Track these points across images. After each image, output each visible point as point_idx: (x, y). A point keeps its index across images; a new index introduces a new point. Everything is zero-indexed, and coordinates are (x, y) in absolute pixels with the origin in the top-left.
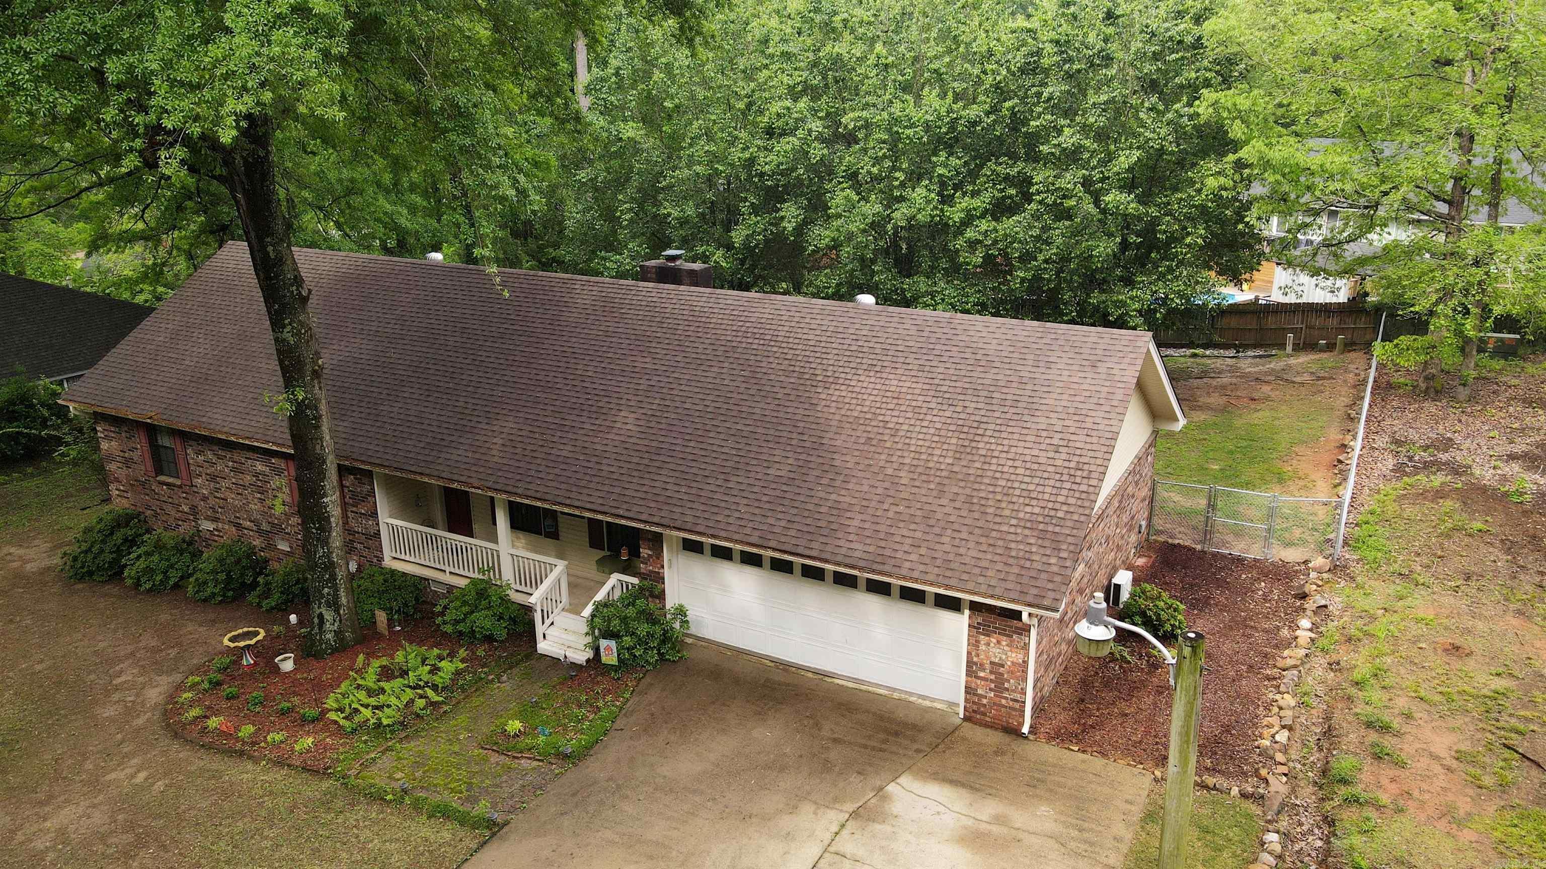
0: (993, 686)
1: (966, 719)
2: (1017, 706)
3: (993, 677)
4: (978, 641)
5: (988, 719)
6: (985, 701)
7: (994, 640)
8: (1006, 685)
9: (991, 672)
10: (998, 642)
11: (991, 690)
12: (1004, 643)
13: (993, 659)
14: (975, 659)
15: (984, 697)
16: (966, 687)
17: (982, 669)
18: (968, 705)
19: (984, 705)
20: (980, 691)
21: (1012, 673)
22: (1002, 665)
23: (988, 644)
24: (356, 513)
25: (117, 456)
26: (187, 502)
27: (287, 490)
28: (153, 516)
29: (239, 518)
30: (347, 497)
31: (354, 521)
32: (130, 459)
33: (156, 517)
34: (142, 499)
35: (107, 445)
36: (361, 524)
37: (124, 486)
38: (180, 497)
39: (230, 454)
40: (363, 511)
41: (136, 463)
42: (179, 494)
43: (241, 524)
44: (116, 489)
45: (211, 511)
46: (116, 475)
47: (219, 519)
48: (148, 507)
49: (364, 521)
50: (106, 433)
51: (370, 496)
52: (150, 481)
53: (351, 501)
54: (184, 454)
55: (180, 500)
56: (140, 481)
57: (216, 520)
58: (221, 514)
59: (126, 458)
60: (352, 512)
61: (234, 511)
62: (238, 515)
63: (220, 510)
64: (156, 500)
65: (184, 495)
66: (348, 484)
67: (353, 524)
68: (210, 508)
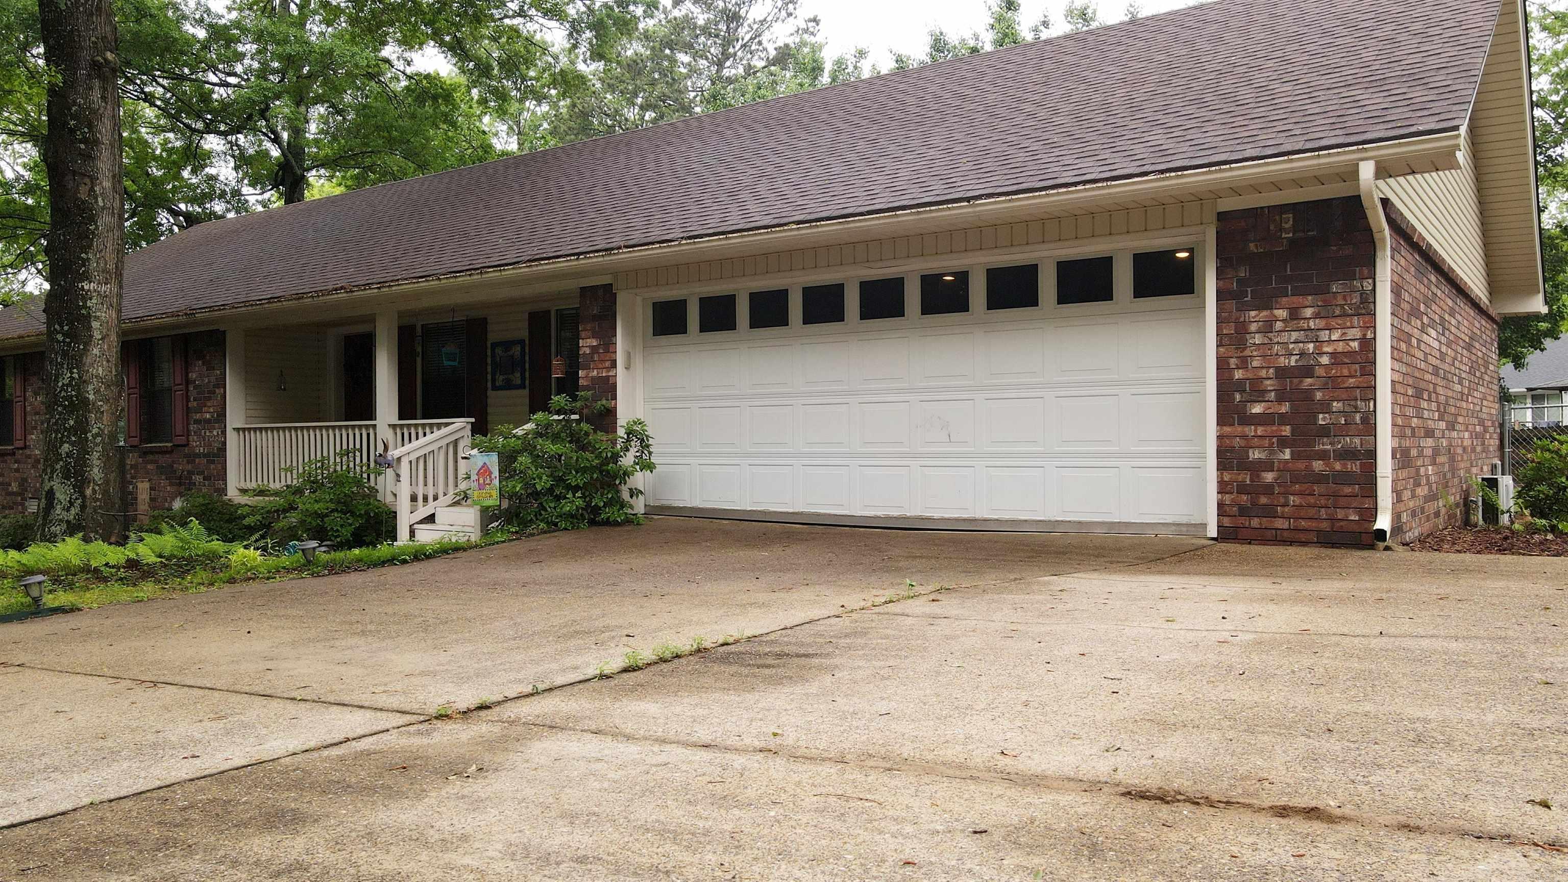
0: (1287, 431)
2: (1354, 467)
3: (1285, 408)
4: (1242, 330)
5: (1280, 524)
6: (1269, 477)
7: (1282, 313)
8: (1322, 419)
9: (1280, 400)
10: (1294, 314)
11: (1283, 443)
12: (1309, 312)
13: (1283, 361)
14: (1238, 375)
15: (1268, 465)
16: (1220, 453)
17: (1259, 394)
18: (1228, 498)
19: (1268, 489)
20: (1255, 455)
21: (1332, 383)
22: (1307, 371)
23: (1268, 327)
24: (200, 421)
26: (18, 476)
27: (126, 413)
30: (192, 399)
31: (195, 438)
36: (204, 439)
38: (12, 471)
40: (208, 416)
42: (12, 466)
49: (208, 433)
51: (218, 387)
53: (196, 404)
54: (21, 400)
55: (12, 475)
60: (195, 422)
65: (16, 465)
66: (194, 376)
67: (194, 442)
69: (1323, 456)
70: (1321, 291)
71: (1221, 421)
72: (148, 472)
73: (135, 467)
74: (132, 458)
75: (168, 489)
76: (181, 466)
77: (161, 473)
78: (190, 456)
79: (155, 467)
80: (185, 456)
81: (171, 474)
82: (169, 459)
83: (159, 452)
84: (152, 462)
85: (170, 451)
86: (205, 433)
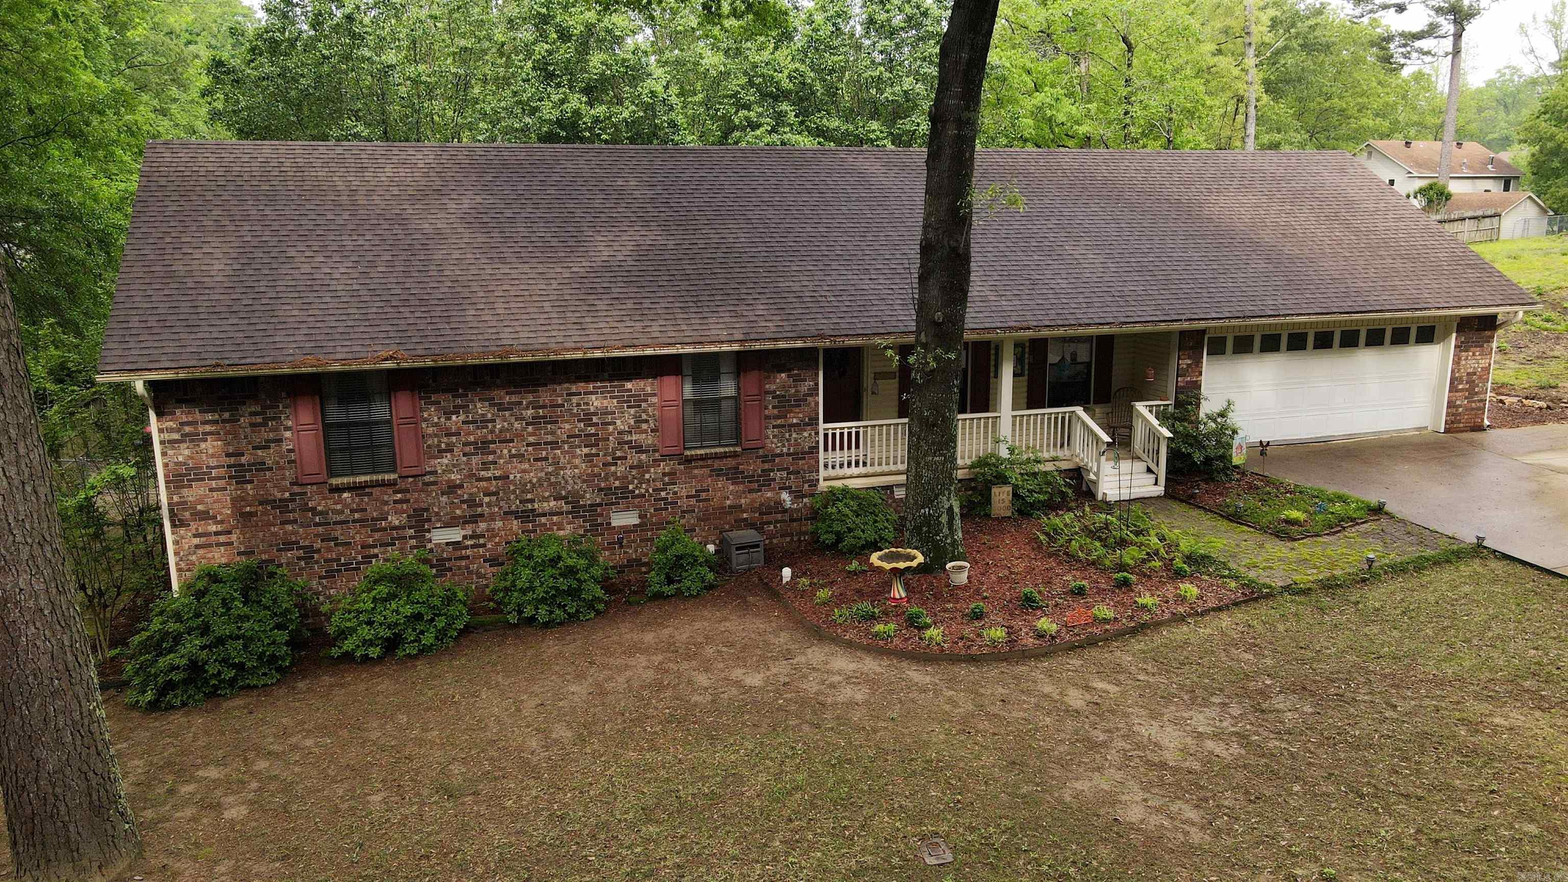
0: (1467, 394)
1: (1447, 431)
3: (1468, 386)
4: (1460, 359)
5: (1461, 425)
6: (1461, 410)
7: (1471, 354)
8: (1476, 389)
9: (1467, 383)
10: (1474, 355)
11: (1466, 398)
12: (1477, 354)
13: (1469, 371)
14: (1457, 375)
15: (1460, 406)
16: (1448, 402)
17: (1461, 383)
18: (1448, 418)
19: (1460, 414)
20: (1458, 403)
21: (1480, 377)
22: (1475, 374)
23: (1467, 359)
24: (783, 426)
25: (213, 468)
26: (405, 506)
27: (652, 425)
28: (299, 559)
29: (532, 501)
30: (770, 407)
31: (775, 440)
32: (253, 464)
33: (308, 559)
34: (274, 534)
35: (187, 452)
36: (788, 440)
37: (222, 522)
38: (386, 503)
39: (530, 397)
40: (795, 421)
41: (270, 469)
42: (386, 498)
43: (533, 510)
44: (195, 536)
45: (465, 506)
46: (199, 507)
47: (482, 515)
48: (289, 545)
49: (794, 435)
50: (187, 429)
51: (811, 395)
52: (305, 493)
53: (776, 411)
54: (415, 421)
55: (386, 508)
56: (275, 501)
57: (474, 519)
58: (489, 505)
59: (243, 465)
60: (774, 427)
61: (523, 492)
62: (529, 496)
63: (487, 499)
64: (316, 525)
65: (399, 496)
66: (773, 387)
67: (774, 445)
68: (463, 502)
69: (1474, 402)
70: (1481, 346)
71: (1450, 391)
72: (695, 477)
73: (672, 474)
74: (665, 467)
75: (731, 488)
76: (752, 466)
77: (718, 475)
78: (767, 456)
79: (707, 471)
80: (757, 457)
81: (735, 475)
82: (731, 462)
83: (716, 456)
84: (702, 467)
85: (735, 455)
86: (790, 436)
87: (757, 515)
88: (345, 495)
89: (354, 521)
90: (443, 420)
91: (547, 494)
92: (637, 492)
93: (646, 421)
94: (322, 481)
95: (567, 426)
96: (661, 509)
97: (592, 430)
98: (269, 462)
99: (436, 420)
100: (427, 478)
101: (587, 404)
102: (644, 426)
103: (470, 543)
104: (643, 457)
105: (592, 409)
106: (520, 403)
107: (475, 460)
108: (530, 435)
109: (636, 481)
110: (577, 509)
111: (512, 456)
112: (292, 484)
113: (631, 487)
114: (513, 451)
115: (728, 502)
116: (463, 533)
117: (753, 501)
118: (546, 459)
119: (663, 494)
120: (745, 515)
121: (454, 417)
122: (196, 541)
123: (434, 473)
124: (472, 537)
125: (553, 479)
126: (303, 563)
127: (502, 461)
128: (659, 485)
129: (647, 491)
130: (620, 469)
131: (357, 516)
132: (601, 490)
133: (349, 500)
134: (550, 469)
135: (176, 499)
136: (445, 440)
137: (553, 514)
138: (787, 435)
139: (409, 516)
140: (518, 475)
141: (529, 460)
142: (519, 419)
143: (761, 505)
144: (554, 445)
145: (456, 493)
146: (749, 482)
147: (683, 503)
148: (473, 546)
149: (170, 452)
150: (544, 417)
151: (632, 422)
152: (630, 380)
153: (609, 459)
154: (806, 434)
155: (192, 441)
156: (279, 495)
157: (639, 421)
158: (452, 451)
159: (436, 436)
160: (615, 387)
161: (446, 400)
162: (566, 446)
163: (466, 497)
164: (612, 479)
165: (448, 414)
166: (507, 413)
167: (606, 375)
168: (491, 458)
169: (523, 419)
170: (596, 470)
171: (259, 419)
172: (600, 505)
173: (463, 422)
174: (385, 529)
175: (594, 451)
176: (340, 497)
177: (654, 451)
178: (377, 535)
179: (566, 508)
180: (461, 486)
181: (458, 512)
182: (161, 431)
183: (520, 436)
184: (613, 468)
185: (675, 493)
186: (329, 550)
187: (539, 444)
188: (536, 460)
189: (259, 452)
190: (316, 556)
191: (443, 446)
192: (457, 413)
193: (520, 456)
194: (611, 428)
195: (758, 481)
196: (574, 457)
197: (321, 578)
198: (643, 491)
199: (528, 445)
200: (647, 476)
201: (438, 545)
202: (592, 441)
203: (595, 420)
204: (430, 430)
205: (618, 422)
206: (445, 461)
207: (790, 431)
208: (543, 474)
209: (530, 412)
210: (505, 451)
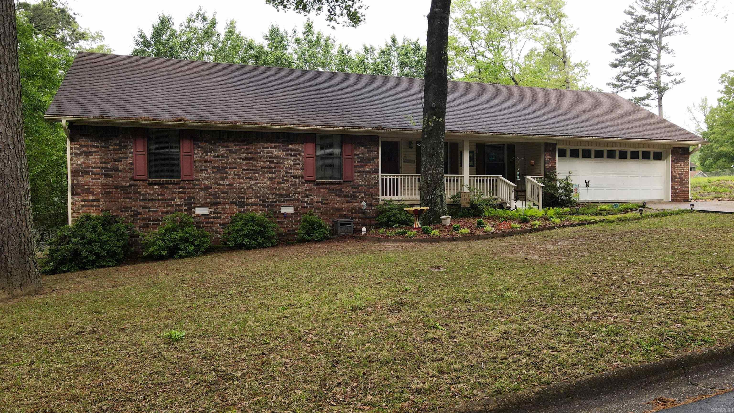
0: (680, 183)
1: (672, 200)
2: (687, 189)
3: (679, 180)
5: (679, 198)
7: (679, 165)
8: (684, 182)
9: (679, 178)
11: (679, 185)
12: (682, 165)
13: (679, 172)
14: (674, 174)
15: (677, 189)
16: (672, 187)
17: (676, 178)
18: (672, 194)
19: (677, 193)
20: (676, 187)
21: (685, 176)
22: (682, 174)
23: (678, 167)
24: (362, 172)
25: (94, 168)
26: (183, 195)
27: (301, 166)
28: (131, 216)
29: (243, 198)
30: (357, 162)
31: (359, 178)
32: (113, 168)
33: (135, 217)
34: (120, 203)
35: (82, 160)
36: (365, 179)
37: (95, 195)
38: (174, 193)
39: (245, 148)
40: (368, 169)
41: (121, 171)
42: (175, 190)
43: (244, 202)
44: (82, 201)
45: (212, 197)
46: (86, 187)
47: (219, 202)
48: (126, 209)
49: (368, 176)
50: (84, 149)
51: (376, 158)
52: (136, 185)
53: (359, 164)
54: (190, 154)
55: (174, 195)
56: (122, 187)
57: (216, 204)
58: (223, 197)
59: (108, 168)
60: (359, 172)
61: (240, 193)
62: (242, 195)
63: (222, 195)
64: (141, 200)
65: (181, 190)
66: (358, 153)
67: (358, 180)
68: (211, 195)
69: (684, 187)
70: (684, 162)
71: (672, 182)
72: (320, 192)
73: (310, 190)
74: (307, 186)
75: (338, 199)
76: (348, 190)
77: (332, 193)
78: (355, 185)
79: (327, 190)
80: (350, 186)
81: (340, 193)
82: (338, 187)
83: (331, 183)
84: (324, 188)
85: (340, 184)
86: (366, 176)
87: (350, 214)
88: (155, 187)
89: (159, 200)
90: (204, 155)
91: (251, 195)
92: (293, 197)
93: (299, 164)
94: (145, 179)
95: (262, 163)
96: (305, 207)
97: (274, 166)
98: (121, 168)
99: (201, 155)
100: (195, 182)
101: (272, 153)
102: (298, 166)
103: (213, 215)
104: (297, 180)
105: (274, 156)
106: (240, 150)
107: (218, 175)
108: (244, 165)
109: (293, 192)
110: (265, 204)
111: (235, 175)
112: (131, 179)
113: (291, 195)
114: (236, 173)
115: (336, 206)
116: (210, 210)
117: (348, 207)
118: (251, 178)
119: (306, 199)
120: (344, 213)
121: (209, 154)
122: (83, 203)
123: (198, 180)
124: (214, 213)
125: (254, 188)
126: (132, 219)
127: (230, 177)
128: (304, 195)
129: (298, 197)
130: (286, 186)
131: (160, 198)
132: (276, 195)
133: (157, 190)
134: (253, 183)
135: (75, 182)
136: (204, 165)
137: (253, 204)
138: (364, 176)
139: (185, 200)
140: (238, 185)
141: (243, 178)
142: (240, 158)
143: (352, 209)
144: (255, 171)
145: (208, 191)
146: (347, 197)
147: (315, 205)
148: (215, 217)
149: (75, 159)
150: (251, 158)
151: (292, 163)
152: (292, 144)
153: (281, 180)
154: (373, 176)
155: (86, 155)
156: (124, 184)
157: (295, 163)
158: (207, 170)
159: (200, 162)
160: (285, 146)
161: (206, 146)
162: (261, 173)
163: (212, 193)
164: (282, 190)
165: (206, 152)
166: (234, 155)
167: (281, 141)
168: (225, 175)
169: (241, 158)
170: (274, 185)
171: (118, 147)
172: (276, 202)
173: (213, 157)
174: (173, 205)
175: (274, 176)
176: (153, 188)
177: (302, 178)
178: (169, 208)
179: (259, 202)
180: (210, 188)
181: (208, 200)
182: (71, 148)
183: (239, 166)
184: (282, 185)
185: (311, 199)
186: (145, 212)
187: (248, 170)
188: (246, 178)
189: (117, 163)
190: (139, 216)
191: (203, 167)
192: (211, 153)
193: (239, 175)
194: (282, 165)
195: (351, 197)
196: (264, 177)
197: (141, 227)
198: (296, 197)
199: (243, 170)
200: (298, 190)
201: (198, 215)
202: (273, 171)
203: (275, 161)
204: (198, 159)
205: (286, 163)
206: (204, 175)
207: (366, 174)
208: (249, 185)
209: (245, 155)
210: (232, 172)
